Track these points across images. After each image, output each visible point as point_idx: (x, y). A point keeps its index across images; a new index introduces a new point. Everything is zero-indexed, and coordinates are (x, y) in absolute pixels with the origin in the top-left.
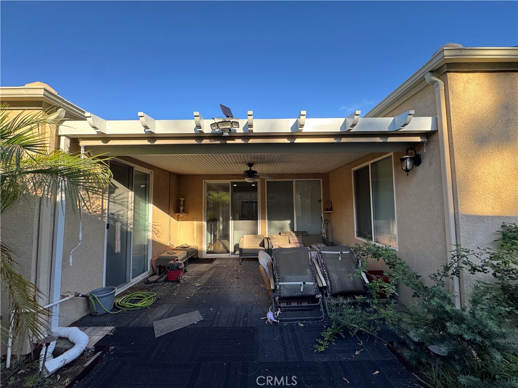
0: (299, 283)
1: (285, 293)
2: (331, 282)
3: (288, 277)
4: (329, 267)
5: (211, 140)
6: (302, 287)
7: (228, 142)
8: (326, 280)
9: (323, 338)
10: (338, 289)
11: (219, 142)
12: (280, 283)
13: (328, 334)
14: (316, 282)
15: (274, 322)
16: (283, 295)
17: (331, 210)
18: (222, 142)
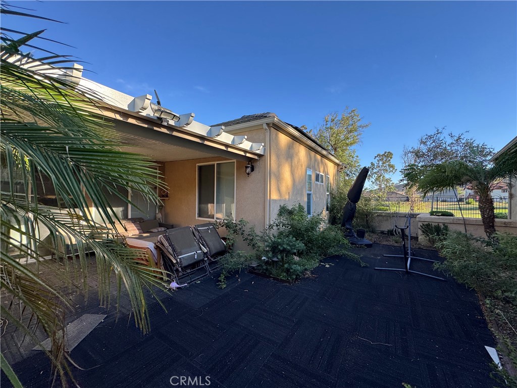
0: (193, 253)
1: (185, 263)
2: (209, 248)
3: (183, 251)
4: (206, 239)
5: (138, 121)
6: (196, 255)
7: (155, 128)
8: (206, 248)
9: (220, 281)
10: (214, 252)
11: (146, 126)
12: (179, 257)
13: (222, 278)
14: (201, 250)
15: (178, 288)
16: (183, 265)
17: (167, 196)
18: (151, 127)
